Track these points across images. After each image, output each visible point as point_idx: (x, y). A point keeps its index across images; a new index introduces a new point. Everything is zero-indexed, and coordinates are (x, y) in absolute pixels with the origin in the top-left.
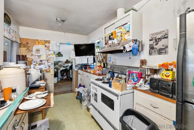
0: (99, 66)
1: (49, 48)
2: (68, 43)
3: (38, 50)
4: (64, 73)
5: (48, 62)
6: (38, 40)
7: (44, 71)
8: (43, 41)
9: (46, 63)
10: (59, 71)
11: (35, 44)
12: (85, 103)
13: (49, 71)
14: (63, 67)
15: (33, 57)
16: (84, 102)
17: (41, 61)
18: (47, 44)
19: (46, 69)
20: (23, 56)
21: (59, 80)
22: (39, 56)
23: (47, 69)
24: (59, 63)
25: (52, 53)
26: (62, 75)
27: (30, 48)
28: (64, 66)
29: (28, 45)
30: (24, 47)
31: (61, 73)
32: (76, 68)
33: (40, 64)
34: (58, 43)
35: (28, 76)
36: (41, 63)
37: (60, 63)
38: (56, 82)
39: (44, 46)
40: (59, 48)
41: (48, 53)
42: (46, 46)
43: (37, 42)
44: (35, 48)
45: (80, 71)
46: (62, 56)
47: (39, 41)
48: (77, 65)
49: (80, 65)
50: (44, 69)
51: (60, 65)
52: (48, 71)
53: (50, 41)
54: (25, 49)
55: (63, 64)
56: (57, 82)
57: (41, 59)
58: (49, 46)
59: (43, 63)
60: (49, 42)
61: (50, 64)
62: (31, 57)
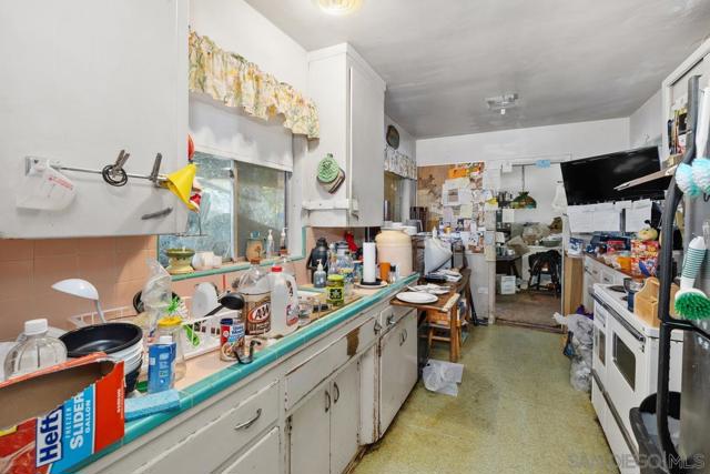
0: (645, 243)
1: (481, 185)
2: (543, 162)
3: (453, 194)
4: (540, 267)
5: (478, 226)
6: (453, 166)
7: (467, 248)
8: (467, 166)
9: (474, 226)
10: (525, 257)
11: (447, 177)
12: (582, 369)
13: (482, 251)
14: (541, 243)
15: (441, 212)
16: (579, 366)
17: (461, 221)
18: (475, 174)
19: (471, 243)
20: (422, 209)
21: (525, 287)
22: (457, 209)
23: (475, 244)
24: (525, 229)
25: (490, 197)
26: (535, 271)
27: (437, 189)
28: (543, 239)
29: (433, 182)
30: (425, 187)
31: (531, 264)
32: (576, 249)
33: (458, 230)
34: (508, 164)
35: (418, 251)
36: (461, 226)
37: (530, 231)
38: (514, 292)
39: (468, 180)
40: (523, 180)
41: (478, 198)
42: (472, 180)
43: (451, 172)
44: (446, 188)
45: (588, 261)
46: (533, 203)
47: (456, 168)
48: (579, 237)
49: (590, 238)
50: (466, 243)
51: (530, 237)
52: (478, 249)
53: (483, 164)
54: (425, 191)
55: (539, 235)
56: (517, 292)
57: (462, 216)
58: (481, 179)
59: (465, 226)
60: (480, 167)
61: (483, 229)
62: (439, 212)
